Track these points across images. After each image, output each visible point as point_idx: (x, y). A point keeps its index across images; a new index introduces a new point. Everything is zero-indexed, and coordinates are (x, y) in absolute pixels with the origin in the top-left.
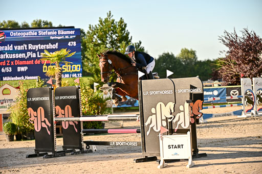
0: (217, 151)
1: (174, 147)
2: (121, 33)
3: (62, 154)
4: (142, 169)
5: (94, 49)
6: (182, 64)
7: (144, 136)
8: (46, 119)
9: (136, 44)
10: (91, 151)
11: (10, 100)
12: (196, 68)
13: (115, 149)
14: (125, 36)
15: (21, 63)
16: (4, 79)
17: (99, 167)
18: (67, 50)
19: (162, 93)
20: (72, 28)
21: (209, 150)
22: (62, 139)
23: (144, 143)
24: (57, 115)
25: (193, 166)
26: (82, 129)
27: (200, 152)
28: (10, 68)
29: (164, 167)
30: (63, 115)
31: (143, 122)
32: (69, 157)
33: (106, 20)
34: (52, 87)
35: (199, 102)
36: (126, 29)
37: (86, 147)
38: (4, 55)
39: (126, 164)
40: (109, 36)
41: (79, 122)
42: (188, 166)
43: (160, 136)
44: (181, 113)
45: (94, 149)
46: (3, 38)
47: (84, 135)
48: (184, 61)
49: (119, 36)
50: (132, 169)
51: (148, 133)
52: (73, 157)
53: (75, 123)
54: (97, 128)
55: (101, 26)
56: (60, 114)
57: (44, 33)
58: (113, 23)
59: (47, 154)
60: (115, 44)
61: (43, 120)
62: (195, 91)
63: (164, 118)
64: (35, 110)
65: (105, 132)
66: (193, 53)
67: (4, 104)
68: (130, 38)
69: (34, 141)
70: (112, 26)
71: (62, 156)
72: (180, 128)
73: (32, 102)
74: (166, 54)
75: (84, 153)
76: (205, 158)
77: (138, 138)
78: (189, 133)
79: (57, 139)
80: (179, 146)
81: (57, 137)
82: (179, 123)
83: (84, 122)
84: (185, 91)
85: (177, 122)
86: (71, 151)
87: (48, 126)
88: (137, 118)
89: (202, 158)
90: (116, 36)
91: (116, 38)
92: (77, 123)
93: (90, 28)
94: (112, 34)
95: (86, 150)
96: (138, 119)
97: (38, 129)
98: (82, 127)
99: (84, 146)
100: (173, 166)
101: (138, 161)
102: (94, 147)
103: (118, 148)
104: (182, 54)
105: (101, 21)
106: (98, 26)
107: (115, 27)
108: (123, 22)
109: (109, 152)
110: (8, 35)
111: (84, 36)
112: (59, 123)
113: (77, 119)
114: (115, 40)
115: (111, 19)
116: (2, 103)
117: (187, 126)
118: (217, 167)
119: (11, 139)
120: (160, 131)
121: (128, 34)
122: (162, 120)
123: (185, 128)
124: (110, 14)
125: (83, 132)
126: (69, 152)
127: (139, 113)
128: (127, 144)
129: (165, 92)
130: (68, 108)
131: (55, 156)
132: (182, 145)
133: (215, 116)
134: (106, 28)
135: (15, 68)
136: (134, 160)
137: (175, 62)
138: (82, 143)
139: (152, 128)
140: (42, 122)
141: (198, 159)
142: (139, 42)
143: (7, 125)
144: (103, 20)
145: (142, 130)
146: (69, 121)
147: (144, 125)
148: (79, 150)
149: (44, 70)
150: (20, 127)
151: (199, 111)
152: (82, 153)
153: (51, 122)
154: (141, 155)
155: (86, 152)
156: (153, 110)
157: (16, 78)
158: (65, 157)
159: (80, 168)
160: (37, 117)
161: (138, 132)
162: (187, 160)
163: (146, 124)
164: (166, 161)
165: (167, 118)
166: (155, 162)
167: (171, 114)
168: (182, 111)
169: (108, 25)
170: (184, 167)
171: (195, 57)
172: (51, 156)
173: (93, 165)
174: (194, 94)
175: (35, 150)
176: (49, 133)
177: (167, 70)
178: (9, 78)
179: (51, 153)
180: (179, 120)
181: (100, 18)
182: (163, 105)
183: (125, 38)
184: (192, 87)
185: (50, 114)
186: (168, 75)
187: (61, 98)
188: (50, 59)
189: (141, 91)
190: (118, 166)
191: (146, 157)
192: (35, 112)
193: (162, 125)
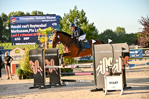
0: (138, 85)
1: (113, 83)
2: (82, 18)
3: (49, 86)
4: (95, 95)
5: (67, 27)
6: (117, 36)
7: (95, 77)
8: (40, 67)
9: (91, 24)
10: (65, 85)
11: (19, 56)
12: (125, 38)
13: (79, 84)
14: (84, 20)
15: (26, 35)
16: (16, 44)
17: (70, 94)
18: (52, 28)
19: (106, 52)
20: (54, 15)
21: (133, 85)
22: (49, 78)
23: (95, 81)
24: (46, 65)
25: (123, 94)
26: (60, 73)
27: (127, 86)
28: (20, 38)
29: (107, 94)
30: (49, 64)
31: (95, 69)
32: (53, 89)
33: (74, 11)
34: (43, 49)
35: (127, 57)
36: (85, 16)
38: (16, 31)
39: (86, 92)
40: (75, 20)
41: (59, 69)
42: (121, 94)
43: (105, 76)
45: (67, 84)
46: (16, 21)
47: (62, 76)
48: (118, 34)
49: (81, 20)
50: (88, 95)
51: (98, 75)
52: (55, 89)
53: (56, 69)
54: (69, 72)
55: (71, 14)
56: (48, 64)
57: (39, 18)
58: (78, 12)
59: (40, 87)
60: (79, 24)
61: (38, 68)
62: (125, 51)
63: (107, 66)
64: (34, 62)
65: (73, 75)
66: (123, 29)
67: (16, 59)
68: (87, 21)
69: (33, 79)
70: (77, 14)
71: (49, 88)
72: (116, 72)
73: (32, 57)
74: (108, 30)
76: (130, 89)
77: (92, 78)
78: (121, 75)
79: (46, 78)
80: (116, 83)
81: (46, 77)
82: (115, 69)
84: (119, 51)
85: (114, 69)
86: (54, 85)
87: (41, 71)
88: (92, 66)
89: (129, 89)
90: (80, 20)
91: (79, 21)
92: (57, 69)
93: (65, 15)
95: (63, 84)
97: (35, 73)
98: (60, 71)
99: (62, 82)
100: (112, 94)
101: (92, 91)
102: (67, 83)
103: (81, 84)
104: (117, 30)
105: (71, 11)
106: (69, 14)
107: (79, 15)
108: (83, 12)
109: (76, 85)
110: (18, 19)
111: (61, 20)
112: (47, 69)
113: (57, 67)
114: (79, 22)
115: (77, 10)
116: (15, 58)
117: (120, 71)
118: (137, 94)
119: (20, 78)
120: (105, 74)
121: (86, 19)
122: (106, 68)
123: (119, 72)
124: (76, 7)
125: (61, 74)
126: (53, 85)
127: (93, 64)
128: (86, 81)
129: (107, 52)
130: (52, 61)
131: (45, 88)
132: (117, 82)
133: (136, 66)
134: (74, 15)
135: (22, 38)
136: (90, 90)
137: (113, 35)
138: (60, 80)
139: (100, 72)
140: (37, 68)
141: (126, 90)
142: (92, 23)
143: (18, 70)
144: (72, 11)
145: (94, 73)
146: (53, 68)
147: (95, 70)
148: (58, 85)
149: (38, 39)
150: (25, 72)
151: (127, 63)
152: (60, 86)
153: (43, 69)
154: (94, 88)
155: (62, 86)
156: (101, 62)
157: (23, 44)
159: (59, 95)
160: (35, 66)
161: (92, 74)
162: (120, 90)
163: (97, 70)
164: (108, 91)
165: (109, 66)
166: (102, 91)
167: (111, 64)
168: (117, 63)
169: (75, 13)
170: (118, 94)
171: (125, 32)
172: (43, 88)
173: (66, 93)
174: (124, 53)
175: (34, 85)
176: (42, 75)
177: (109, 39)
178: (19, 44)
179: (42, 86)
180: (115, 68)
182: (106, 59)
183: (85, 21)
184: (123, 49)
185: (42, 64)
186: (109, 42)
187: (48, 55)
188: (42, 33)
189: (93, 51)
190: (81, 94)
191: (97, 88)
192: (34, 63)
193: (106, 71)
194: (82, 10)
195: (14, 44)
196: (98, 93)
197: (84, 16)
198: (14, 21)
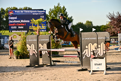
1: (97, 64)
2: (64, 12)
3: (42, 66)
4: (82, 75)
7: (82, 59)
8: (35, 50)
9: (70, 17)
11: (16, 41)
14: (65, 14)
16: (13, 31)
17: (61, 73)
18: (42, 19)
19: (91, 39)
23: (82, 62)
24: (40, 48)
25: (106, 74)
26: (51, 55)
29: (92, 74)
32: (45, 68)
33: (57, 7)
35: (108, 43)
37: (53, 63)
39: (74, 72)
41: (50, 51)
42: (104, 74)
43: (91, 59)
44: (99, 48)
45: (56, 64)
46: (13, 13)
47: (52, 57)
50: (77, 74)
51: (84, 58)
53: (48, 52)
55: (55, 9)
56: (41, 48)
58: (60, 8)
59: (35, 66)
63: (92, 51)
66: (91, 22)
68: (67, 15)
69: (29, 59)
71: (42, 67)
75: (52, 66)
78: (105, 58)
79: (40, 59)
80: (100, 64)
83: (52, 51)
84: (101, 38)
85: (97, 53)
87: (36, 53)
92: (49, 52)
93: (50, 10)
94: (59, 13)
96: (79, 51)
97: (31, 54)
98: (51, 54)
100: (96, 74)
101: (79, 70)
105: (55, 7)
106: (53, 9)
107: (61, 10)
108: (64, 8)
112: (41, 52)
115: (59, 6)
119: (17, 58)
121: (67, 13)
122: (91, 52)
124: (59, 4)
125: (52, 56)
126: (45, 65)
127: (80, 48)
128: (73, 62)
129: (93, 39)
130: (45, 45)
131: (39, 67)
132: (101, 64)
134: (57, 10)
135: (17, 27)
136: (77, 70)
138: (51, 61)
139: (86, 55)
140: (33, 51)
142: (71, 17)
143: (16, 52)
144: (56, 7)
145: (81, 56)
146: (45, 51)
147: (82, 53)
150: (21, 53)
151: (108, 48)
152: (51, 66)
153: (38, 51)
154: (80, 68)
156: (87, 47)
157: (18, 31)
158: (43, 67)
159: (52, 73)
160: (31, 48)
162: (104, 71)
163: (83, 53)
164: (93, 71)
165: (93, 51)
166: (87, 71)
167: (95, 49)
168: (100, 48)
169: (58, 9)
170: (102, 74)
171: (92, 25)
172: (37, 67)
173: (58, 72)
175: (30, 64)
176: (36, 56)
177: (93, 28)
178: (15, 31)
179: (37, 66)
180: (98, 52)
181: (55, 6)
182: (91, 44)
184: (105, 37)
185: (37, 47)
186: (93, 30)
187: (42, 40)
188: (35, 22)
189: (81, 38)
190: (70, 73)
191: (83, 69)
192: (30, 46)
193: (91, 54)
194: (64, 6)
195: (10, 31)
196: (84, 72)
197: (65, 11)
198: (11, 13)
